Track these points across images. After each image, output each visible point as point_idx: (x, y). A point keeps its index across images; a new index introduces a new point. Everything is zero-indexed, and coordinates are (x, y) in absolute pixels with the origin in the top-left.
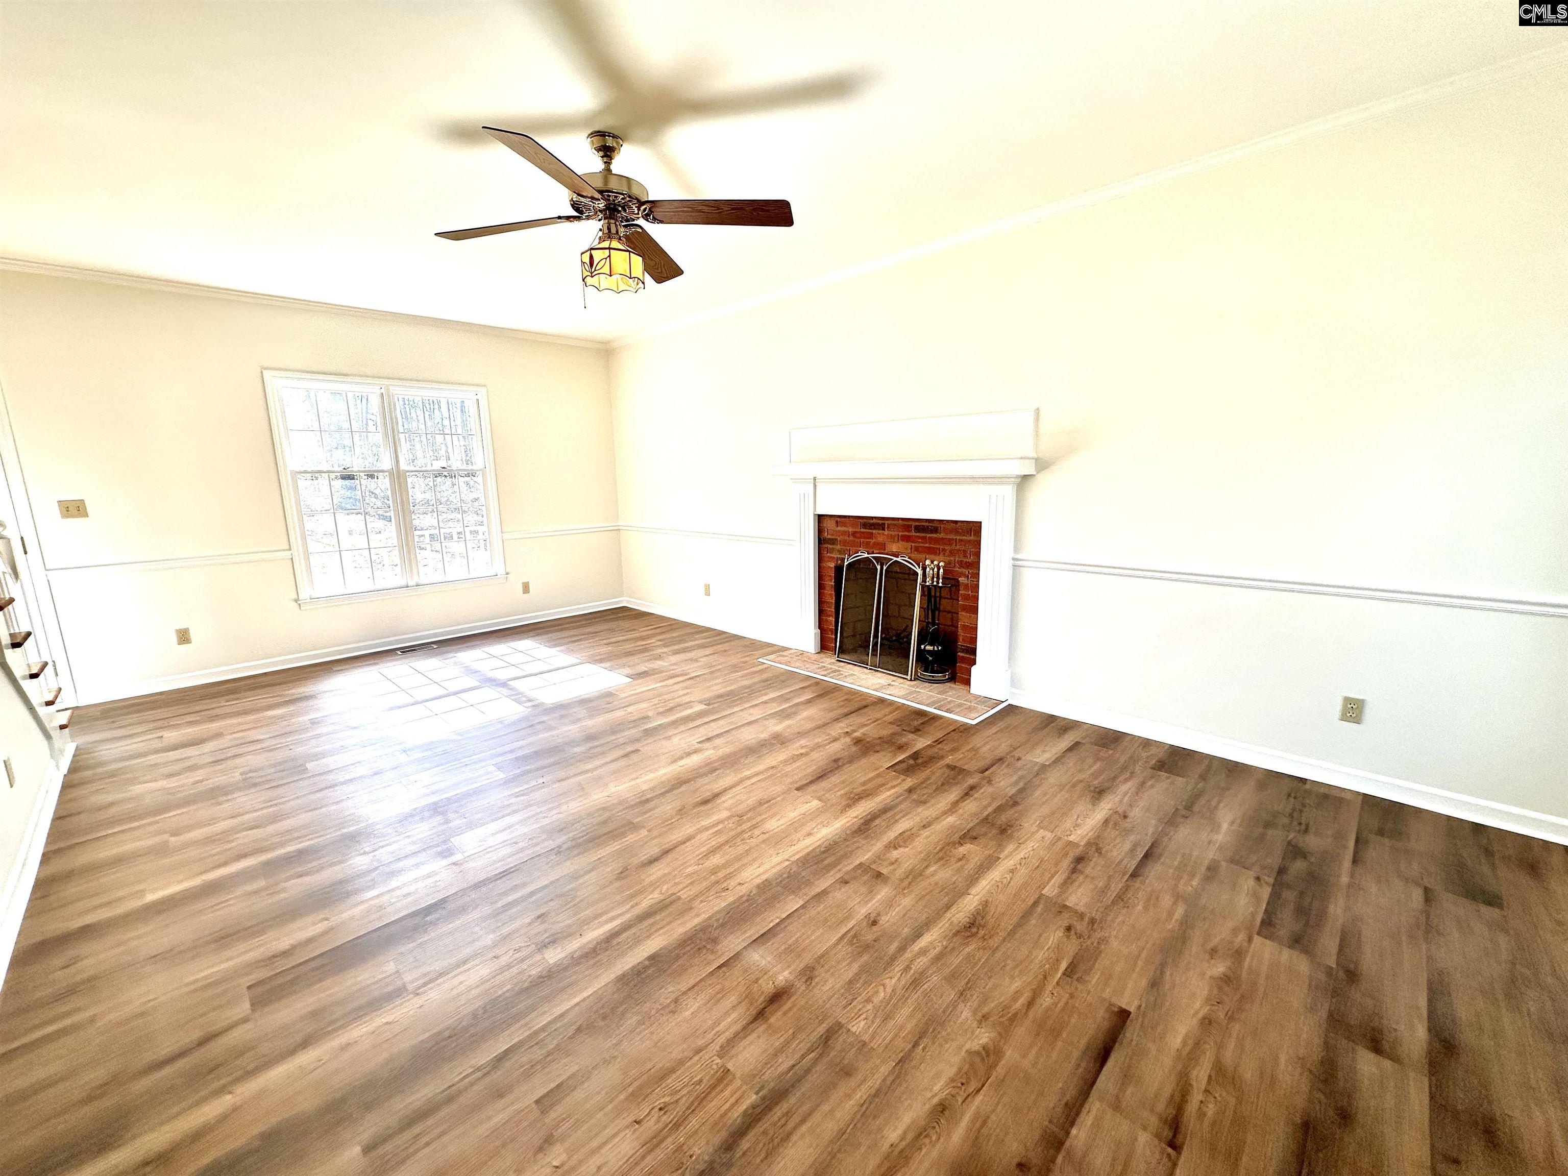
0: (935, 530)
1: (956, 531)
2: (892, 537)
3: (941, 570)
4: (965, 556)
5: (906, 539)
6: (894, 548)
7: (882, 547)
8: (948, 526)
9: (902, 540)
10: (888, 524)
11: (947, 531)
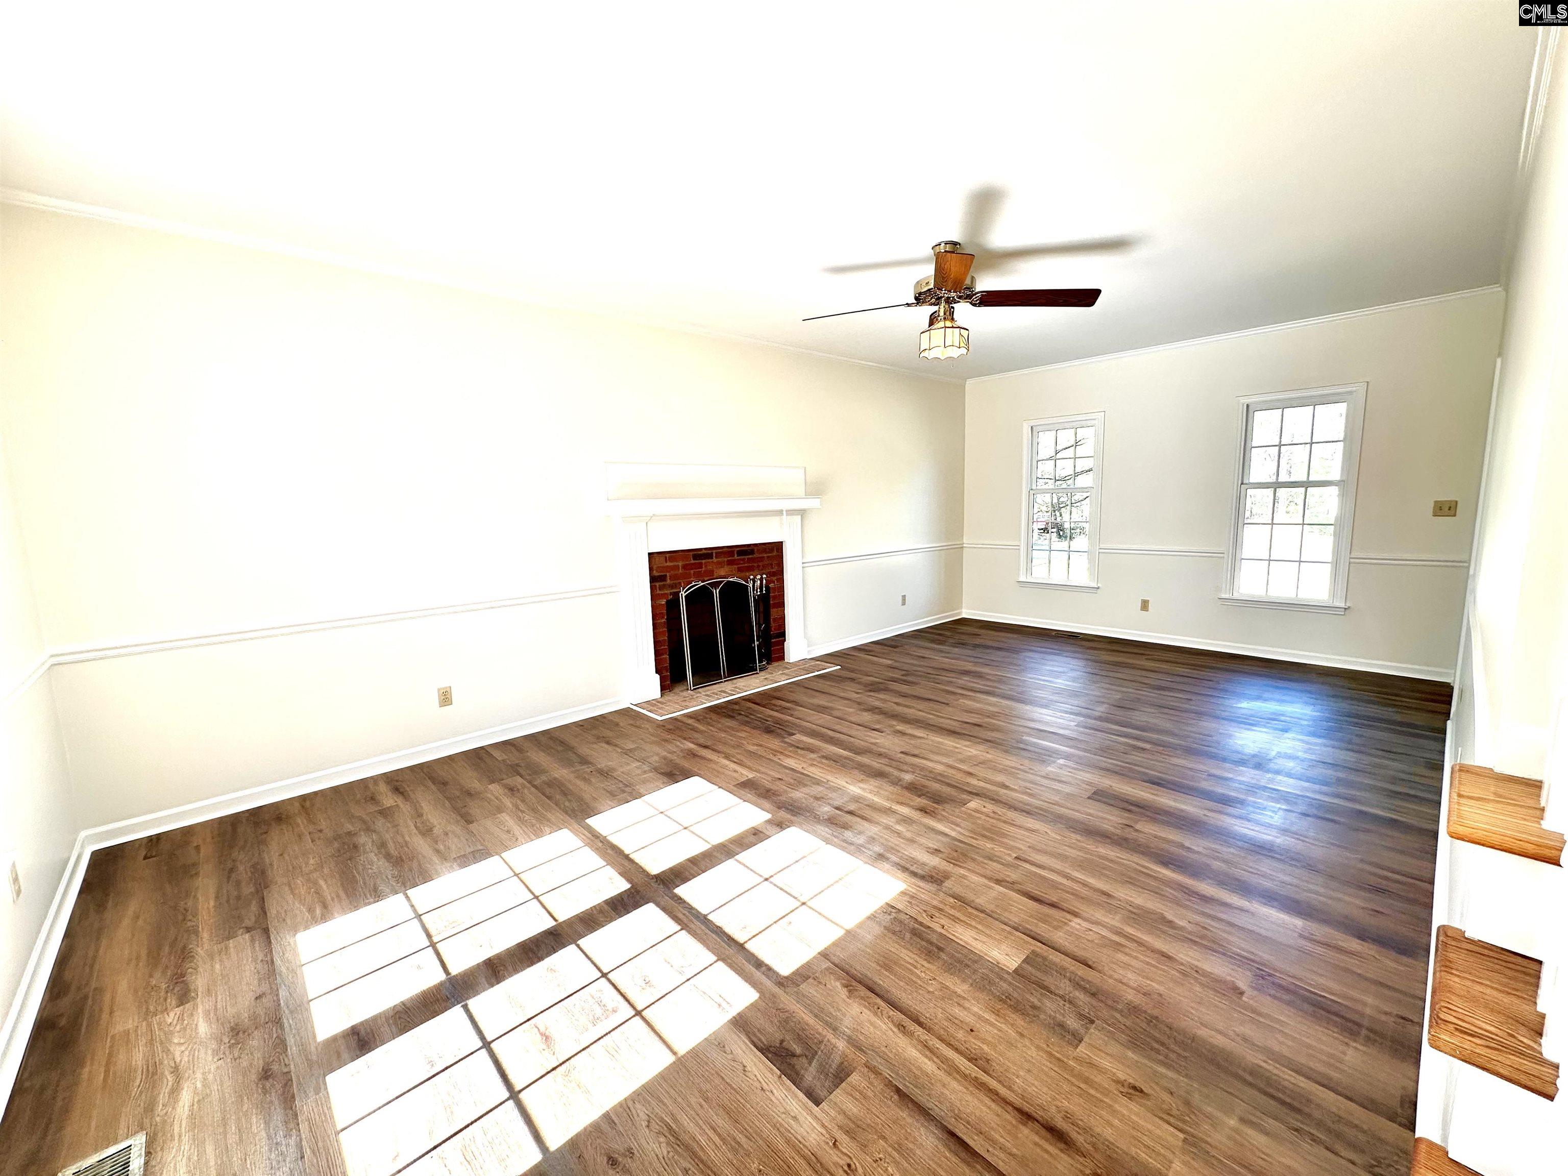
0: (752, 552)
1: (765, 551)
2: (719, 563)
3: (764, 581)
4: (772, 568)
5: (730, 563)
6: (722, 572)
7: (710, 574)
8: (760, 547)
9: (728, 565)
10: (716, 553)
11: (759, 552)
